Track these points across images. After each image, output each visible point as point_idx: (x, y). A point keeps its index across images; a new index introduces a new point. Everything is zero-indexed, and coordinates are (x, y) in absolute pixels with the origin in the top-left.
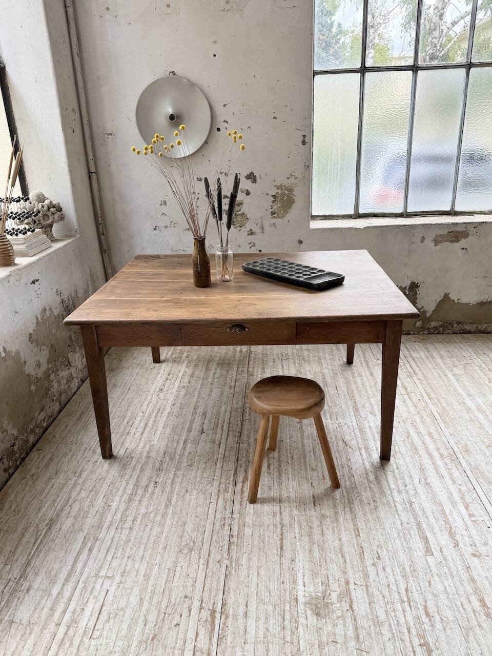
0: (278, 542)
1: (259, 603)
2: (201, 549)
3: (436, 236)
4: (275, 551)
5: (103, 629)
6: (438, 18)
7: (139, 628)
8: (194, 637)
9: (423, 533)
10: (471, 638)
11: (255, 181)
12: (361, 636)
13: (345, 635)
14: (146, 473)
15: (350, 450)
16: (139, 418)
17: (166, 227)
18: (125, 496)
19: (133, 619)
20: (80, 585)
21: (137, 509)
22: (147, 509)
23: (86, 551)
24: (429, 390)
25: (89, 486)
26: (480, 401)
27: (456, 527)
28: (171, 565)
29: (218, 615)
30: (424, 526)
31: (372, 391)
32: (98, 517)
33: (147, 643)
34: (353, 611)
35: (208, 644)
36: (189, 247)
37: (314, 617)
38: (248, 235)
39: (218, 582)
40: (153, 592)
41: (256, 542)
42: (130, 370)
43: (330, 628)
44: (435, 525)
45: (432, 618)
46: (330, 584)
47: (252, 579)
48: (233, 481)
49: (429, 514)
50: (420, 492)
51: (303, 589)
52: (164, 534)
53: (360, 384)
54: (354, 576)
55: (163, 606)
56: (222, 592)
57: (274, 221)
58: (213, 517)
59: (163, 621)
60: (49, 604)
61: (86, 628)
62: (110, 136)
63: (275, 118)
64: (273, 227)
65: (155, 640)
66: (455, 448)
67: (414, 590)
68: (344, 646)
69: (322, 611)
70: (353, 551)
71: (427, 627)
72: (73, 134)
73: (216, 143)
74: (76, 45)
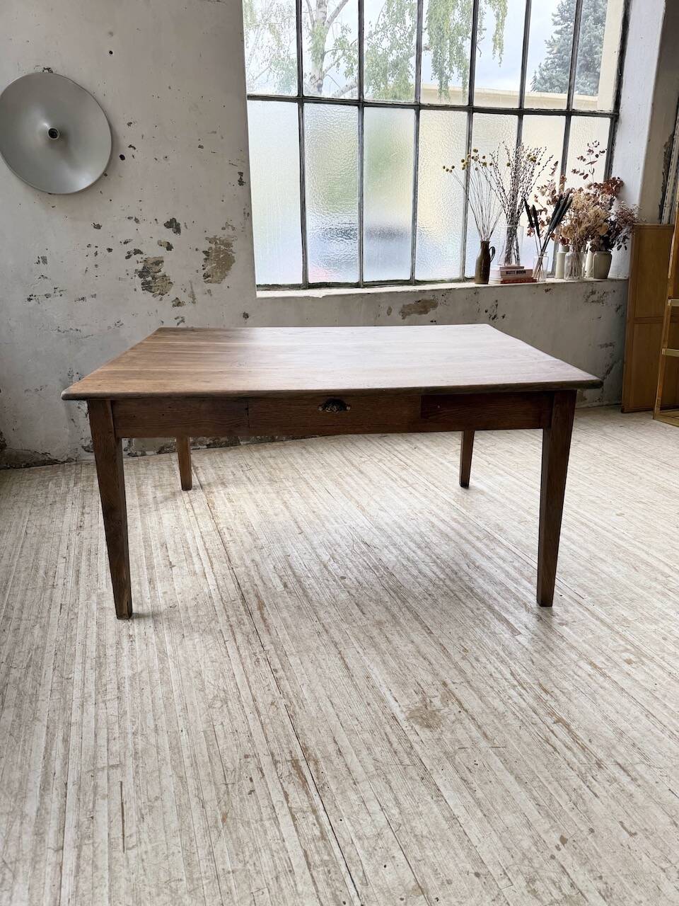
0: (340, 663)
1: (350, 735)
2: (239, 697)
3: (404, 306)
4: (341, 674)
5: (139, 832)
6: (316, 90)
7: (196, 812)
8: (283, 799)
9: (500, 615)
10: (600, 701)
11: (178, 230)
12: (488, 733)
13: (470, 737)
14: (108, 627)
15: (376, 550)
16: (61, 566)
17: (47, 296)
18: (89, 661)
19: (180, 806)
20: (71, 789)
21: (118, 673)
22: (133, 669)
23: (59, 745)
24: (431, 479)
25: (22, 662)
26: (489, 482)
27: (529, 602)
28: (205, 726)
29: (303, 764)
30: (497, 608)
31: (371, 489)
32: (57, 696)
33: (217, 827)
34: (466, 711)
35: (306, 799)
36: (86, 325)
37: (427, 730)
38: (174, 306)
39: (284, 727)
40: (195, 764)
41: (311, 670)
42: (16, 509)
43: (449, 735)
44: (507, 605)
45: (552, 694)
46: (426, 691)
47: (327, 712)
48: (245, 610)
49: (495, 595)
50: (475, 576)
51: (397, 704)
52: (175, 693)
53: (353, 484)
54: (449, 675)
55: (219, 777)
56: (294, 737)
57: (209, 286)
58: (237, 656)
59: (228, 795)
60: (29, 828)
61: (109, 839)
63: (200, 147)
64: (208, 295)
65: (228, 820)
66: (489, 530)
67: (520, 673)
68: (475, 749)
69: (431, 722)
70: (433, 650)
71: (553, 704)
73: (120, 176)
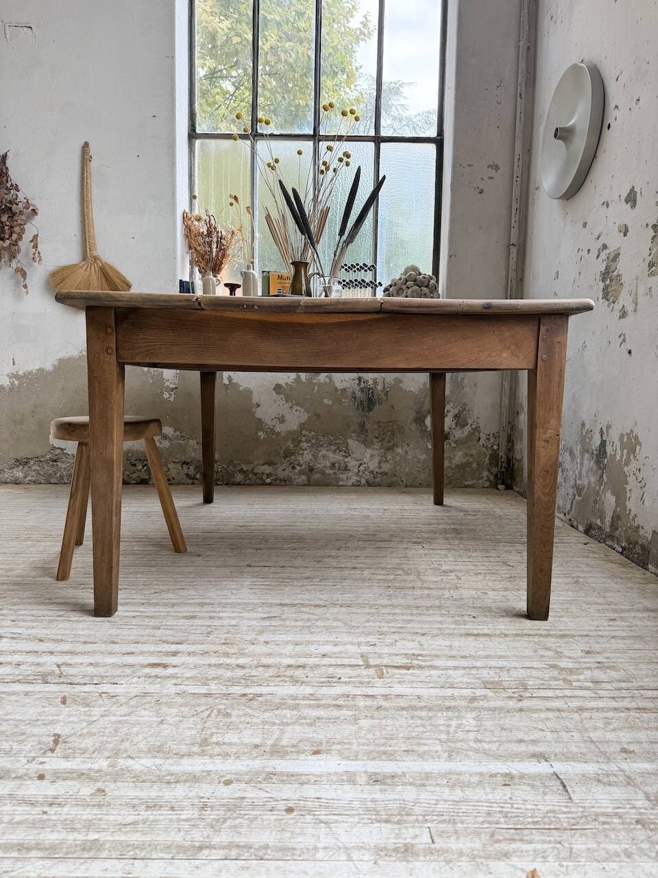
38: (620, 317)
57: (651, 281)
62: (537, 192)
64: (649, 296)
72: (479, 195)
73: (605, 151)
74: (520, 84)
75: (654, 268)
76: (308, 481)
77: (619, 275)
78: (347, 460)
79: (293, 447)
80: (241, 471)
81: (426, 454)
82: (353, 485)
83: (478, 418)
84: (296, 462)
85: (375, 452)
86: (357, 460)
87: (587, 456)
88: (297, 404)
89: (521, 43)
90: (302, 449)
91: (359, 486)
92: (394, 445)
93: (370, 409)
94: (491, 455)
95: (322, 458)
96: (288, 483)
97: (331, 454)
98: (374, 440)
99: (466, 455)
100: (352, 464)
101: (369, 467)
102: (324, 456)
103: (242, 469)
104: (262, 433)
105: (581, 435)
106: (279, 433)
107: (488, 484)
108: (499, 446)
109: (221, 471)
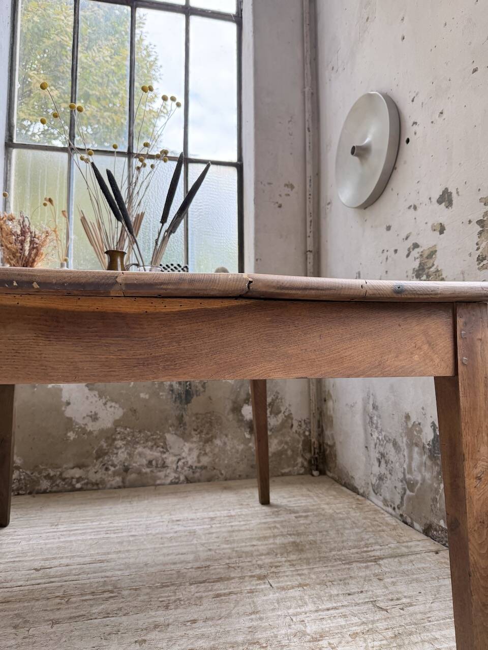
11: (450, 203)
57: (484, 274)
62: (329, 206)
72: (279, 209)
73: (405, 162)
74: (308, 120)
75: (485, 262)
76: (123, 482)
77: (437, 271)
78: (164, 456)
79: (107, 446)
80: (48, 477)
81: (242, 443)
82: (172, 483)
83: (290, 405)
84: (110, 463)
85: (194, 445)
86: (175, 455)
87: (416, 449)
88: (112, 400)
89: (307, 89)
90: (116, 448)
91: (177, 483)
92: (212, 437)
93: (188, 401)
94: (304, 441)
95: (138, 457)
96: (100, 486)
97: (148, 452)
98: (193, 433)
99: (281, 442)
100: (170, 459)
101: (187, 462)
102: (140, 454)
103: (49, 474)
104: (71, 433)
105: (407, 428)
106: (91, 433)
107: (302, 471)
108: (310, 432)
109: (24, 479)
